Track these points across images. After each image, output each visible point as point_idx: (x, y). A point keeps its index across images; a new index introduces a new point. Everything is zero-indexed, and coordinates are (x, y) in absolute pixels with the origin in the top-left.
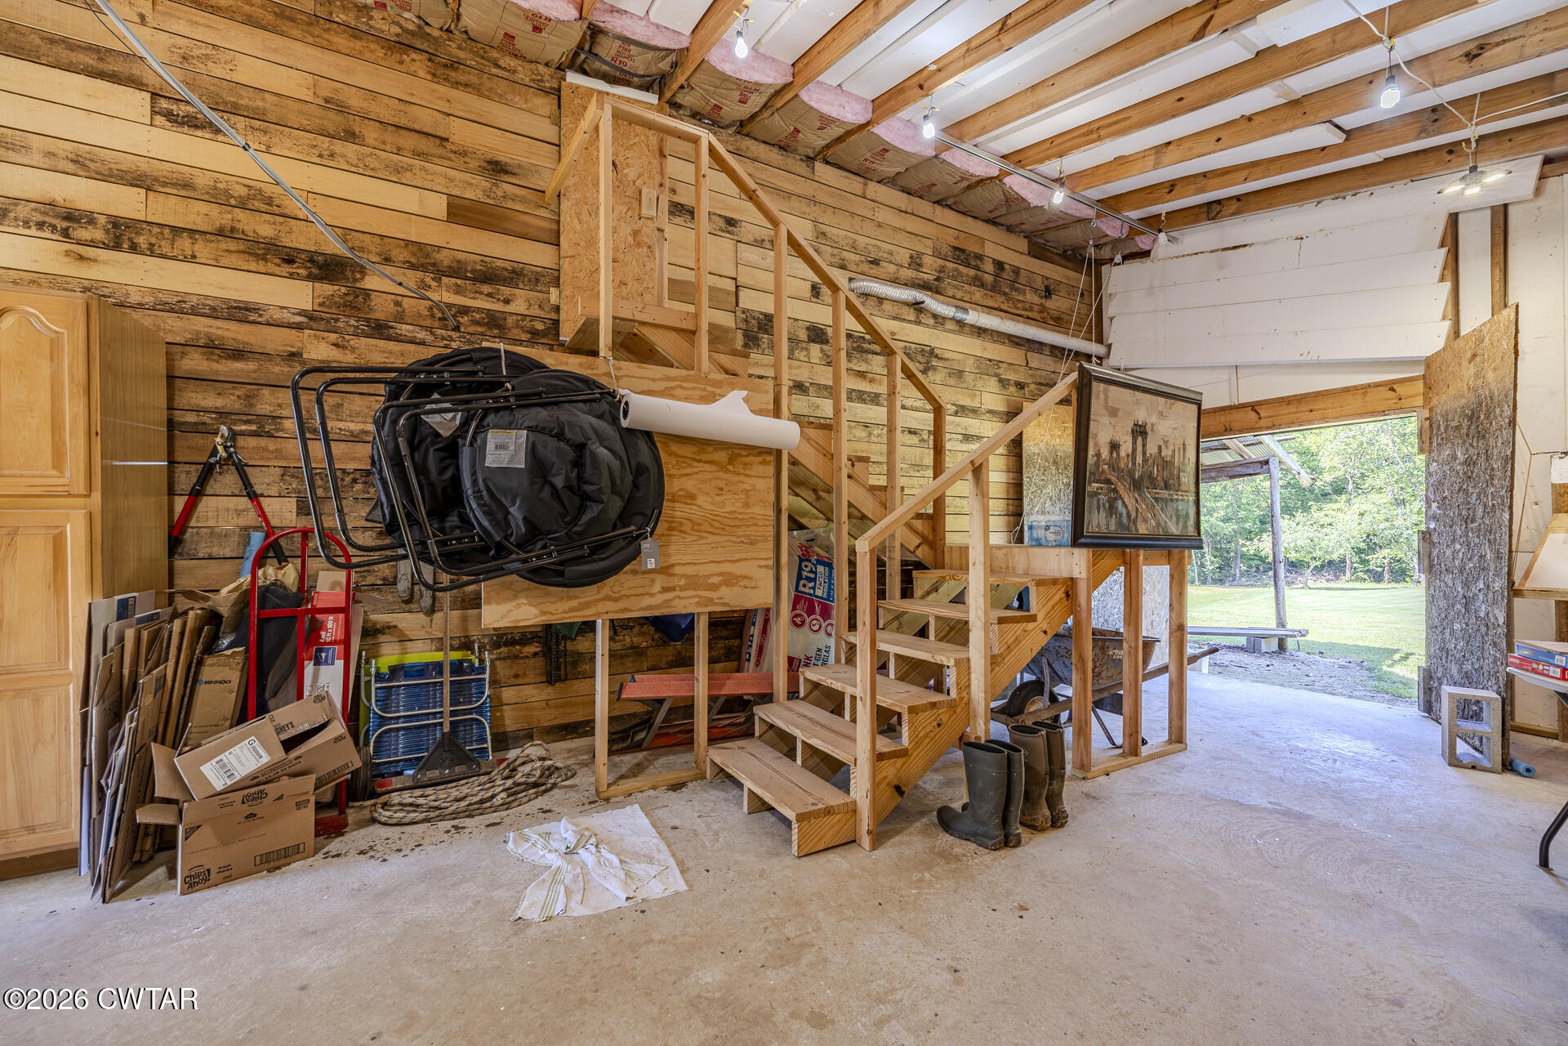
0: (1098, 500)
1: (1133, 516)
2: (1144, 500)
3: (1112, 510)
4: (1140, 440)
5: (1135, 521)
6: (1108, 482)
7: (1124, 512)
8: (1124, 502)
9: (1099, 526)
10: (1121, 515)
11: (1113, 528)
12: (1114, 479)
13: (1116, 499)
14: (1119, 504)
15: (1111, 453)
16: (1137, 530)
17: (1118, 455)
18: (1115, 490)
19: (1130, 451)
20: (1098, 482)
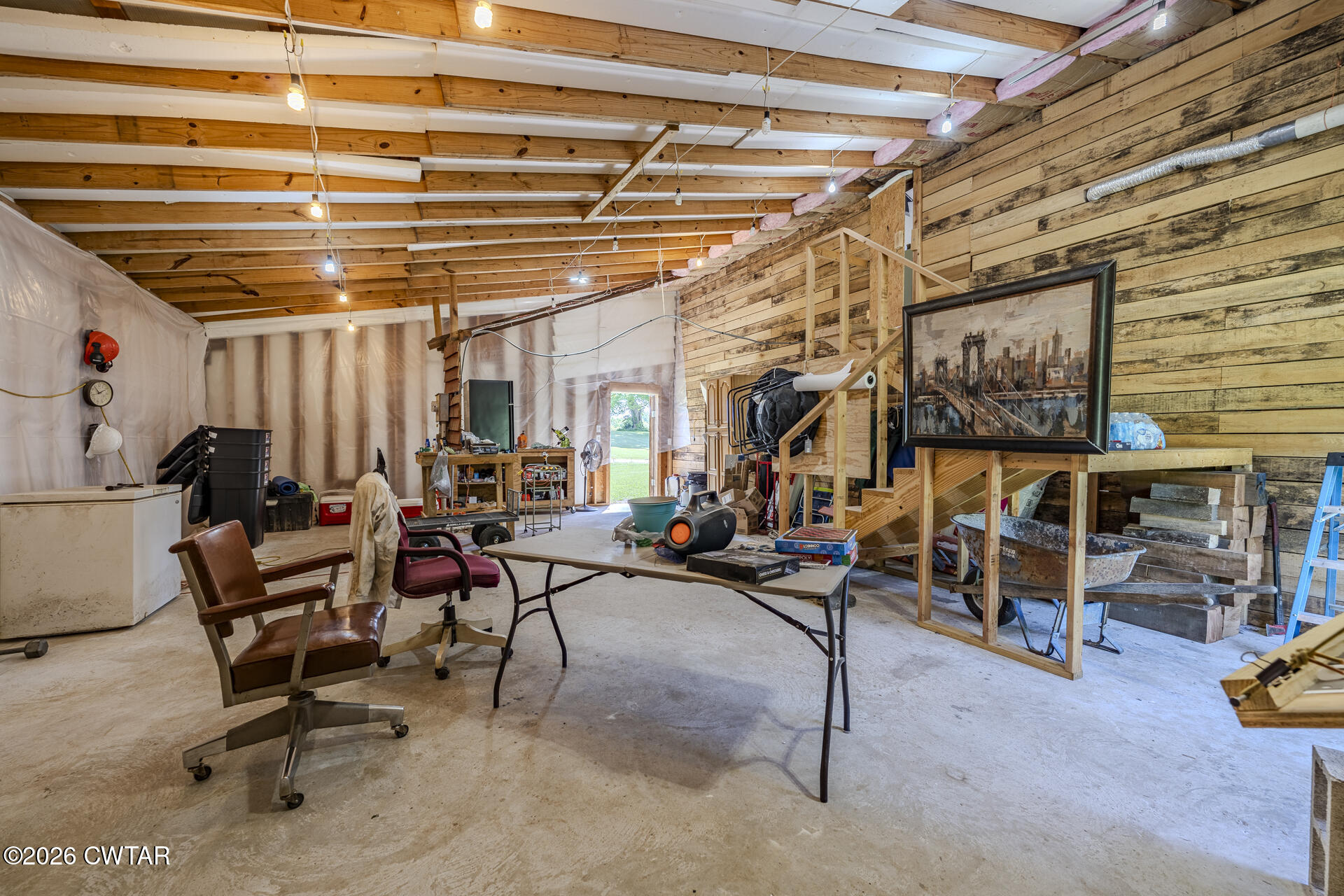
0: (926, 409)
1: (968, 419)
2: (982, 404)
3: (941, 415)
4: (973, 352)
5: (971, 425)
6: (936, 393)
7: (956, 417)
8: (955, 409)
9: (927, 429)
10: (952, 420)
11: (943, 430)
12: (941, 390)
13: (945, 406)
14: (950, 411)
15: (937, 369)
16: (974, 432)
17: (946, 369)
18: (944, 399)
19: (960, 362)
20: (924, 394)
